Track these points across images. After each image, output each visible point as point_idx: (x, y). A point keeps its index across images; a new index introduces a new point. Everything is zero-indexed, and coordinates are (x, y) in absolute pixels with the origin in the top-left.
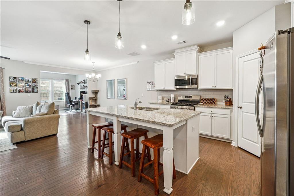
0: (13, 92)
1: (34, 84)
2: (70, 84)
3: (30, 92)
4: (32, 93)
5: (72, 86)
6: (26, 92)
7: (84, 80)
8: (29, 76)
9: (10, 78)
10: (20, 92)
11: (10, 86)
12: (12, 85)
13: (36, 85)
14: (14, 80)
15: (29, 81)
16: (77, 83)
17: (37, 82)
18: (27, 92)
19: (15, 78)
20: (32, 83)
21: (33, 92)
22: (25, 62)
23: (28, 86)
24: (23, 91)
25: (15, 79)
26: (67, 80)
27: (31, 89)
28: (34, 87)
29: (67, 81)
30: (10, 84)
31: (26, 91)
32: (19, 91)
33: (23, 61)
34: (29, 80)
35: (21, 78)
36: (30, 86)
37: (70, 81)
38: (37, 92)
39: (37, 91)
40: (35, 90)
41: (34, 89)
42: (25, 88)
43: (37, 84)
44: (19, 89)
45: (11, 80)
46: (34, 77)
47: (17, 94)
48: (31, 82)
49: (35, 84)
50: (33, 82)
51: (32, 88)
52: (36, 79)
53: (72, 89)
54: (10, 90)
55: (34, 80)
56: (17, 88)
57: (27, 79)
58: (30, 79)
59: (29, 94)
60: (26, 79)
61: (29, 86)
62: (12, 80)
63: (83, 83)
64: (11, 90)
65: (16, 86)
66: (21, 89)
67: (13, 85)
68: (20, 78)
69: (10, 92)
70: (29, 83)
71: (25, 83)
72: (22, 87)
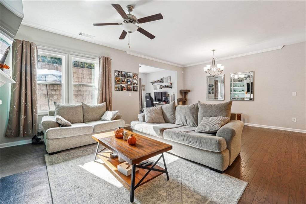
0: (117, 89)
2: (142, 84)
3: (131, 91)
4: (133, 92)
6: (128, 91)
7: (162, 79)
9: (115, 72)
10: (123, 91)
11: (115, 82)
13: (136, 82)
14: (118, 75)
15: (131, 76)
16: (151, 83)
17: (137, 78)
18: (129, 90)
19: (119, 72)
21: (134, 90)
22: (128, 53)
24: (126, 89)
27: (131, 87)
30: (115, 80)
32: (123, 89)
33: (126, 52)
36: (131, 82)
38: (137, 91)
39: (137, 89)
40: (135, 88)
42: (127, 85)
45: (116, 75)
46: (134, 72)
47: (121, 92)
48: (132, 78)
51: (133, 85)
52: (136, 74)
54: (115, 87)
55: (134, 75)
56: (121, 84)
58: (131, 74)
59: (130, 93)
60: (128, 73)
65: (120, 82)
66: (124, 86)
67: (117, 81)
68: (123, 73)
69: (116, 89)
70: (130, 79)
71: (127, 78)
72: (125, 84)
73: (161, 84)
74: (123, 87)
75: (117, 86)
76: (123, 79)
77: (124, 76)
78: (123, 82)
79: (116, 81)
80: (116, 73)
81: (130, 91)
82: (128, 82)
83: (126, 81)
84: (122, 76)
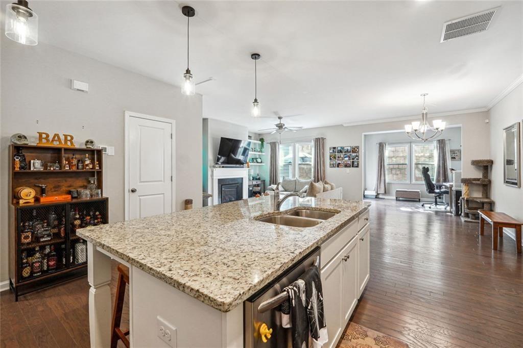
1: (354, 154)
2: (448, 149)
3: (349, 167)
4: (351, 168)
8: (347, 144)
9: (330, 149)
11: (330, 159)
13: (357, 156)
14: (333, 151)
15: (349, 150)
17: (358, 152)
18: (346, 166)
19: (334, 148)
21: (353, 166)
24: (342, 166)
27: (350, 162)
28: (353, 159)
30: (330, 157)
32: (338, 165)
33: (342, 125)
36: (349, 157)
38: (357, 167)
39: (358, 164)
40: (356, 164)
41: (354, 161)
43: (358, 154)
45: (331, 151)
46: (354, 145)
47: (337, 168)
48: (350, 152)
49: (355, 154)
50: (353, 152)
51: (352, 160)
52: (356, 147)
54: (330, 164)
55: (354, 149)
57: (347, 148)
58: (349, 148)
59: (348, 169)
60: (345, 148)
65: (335, 158)
67: (333, 157)
68: (339, 148)
69: (331, 166)
70: (348, 154)
71: (344, 153)
72: (341, 160)
74: (339, 164)
75: (332, 163)
76: (339, 155)
77: (341, 151)
78: (339, 158)
82: (345, 157)
83: (342, 156)
84: (338, 152)
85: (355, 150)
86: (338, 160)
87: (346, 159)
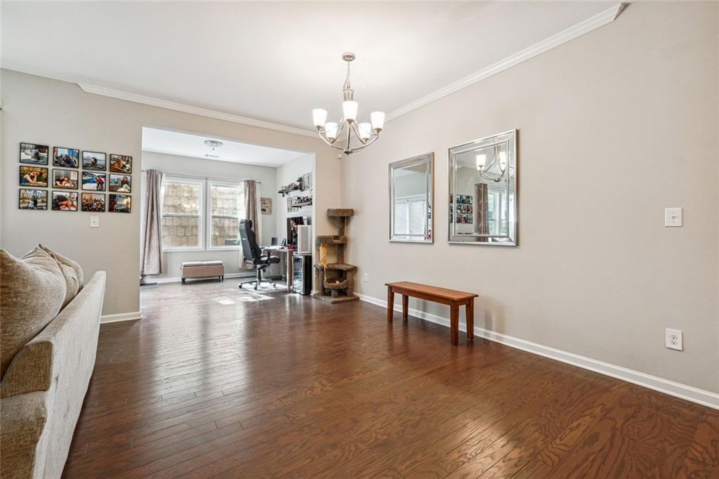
0: (31, 205)
1: (115, 177)
2: (258, 196)
4: (107, 215)
5: (263, 201)
6: (84, 210)
7: (300, 180)
8: (96, 146)
9: (22, 148)
10: (59, 209)
11: (22, 181)
12: (29, 179)
13: (124, 182)
14: (37, 156)
15: (98, 163)
16: (280, 192)
17: (130, 172)
18: (88, 207)
20: (108, 172)
21: (111, 210)
22: (86, 87)
23: (94, 186)
24: (73, 205)
25: (41, 154)
26: (248, 181)
27: (104, 197)
29: (251, 185)
30: (22, 174)
31: (83, 206)
32: (58, 204)
33: (77, 85)
34: (96, 160)
35: (65, 152)
36: (100, 183)
37: (257, 186)
41: (115, 196)
42: (80, 191)
43: (129, 178)
44: (57, 193)
45: (24, 157)
46: (118, 150)
47: (50, 214)
48: (103, 168)
49: (121, 177)
50: (113, 169)
51: (108, 193)
52: (124, 157)
53: (263, 210)
54: (22, 199)
55: (118, 161)
56: (50, 189)
57: (91, 155)
58: (100, 157)
59: (94, 218)
60: (86, 155)
61: (96, 185)
62: (29, 157)
63: (296, 188)
64: (24, 198)
65: (46, 180)
66: (65, 194)
68: (62, 152)
69: (21, 206)
70: (97, 174)
71: (80, 170)
72: (68, 188)
73: (298, 193)
74: (62, 199)
75: (30, 194)
76: (63, 172)
77: (68, 162)
78: (61, 181)
79: (28, 177)
80: (28, 151)
81: (94, 210)
82: (84, 182)
83: (73, 177)
84: (55, 163)
85: (120, 165)
86: (56, 187)
87: (87, 186)
